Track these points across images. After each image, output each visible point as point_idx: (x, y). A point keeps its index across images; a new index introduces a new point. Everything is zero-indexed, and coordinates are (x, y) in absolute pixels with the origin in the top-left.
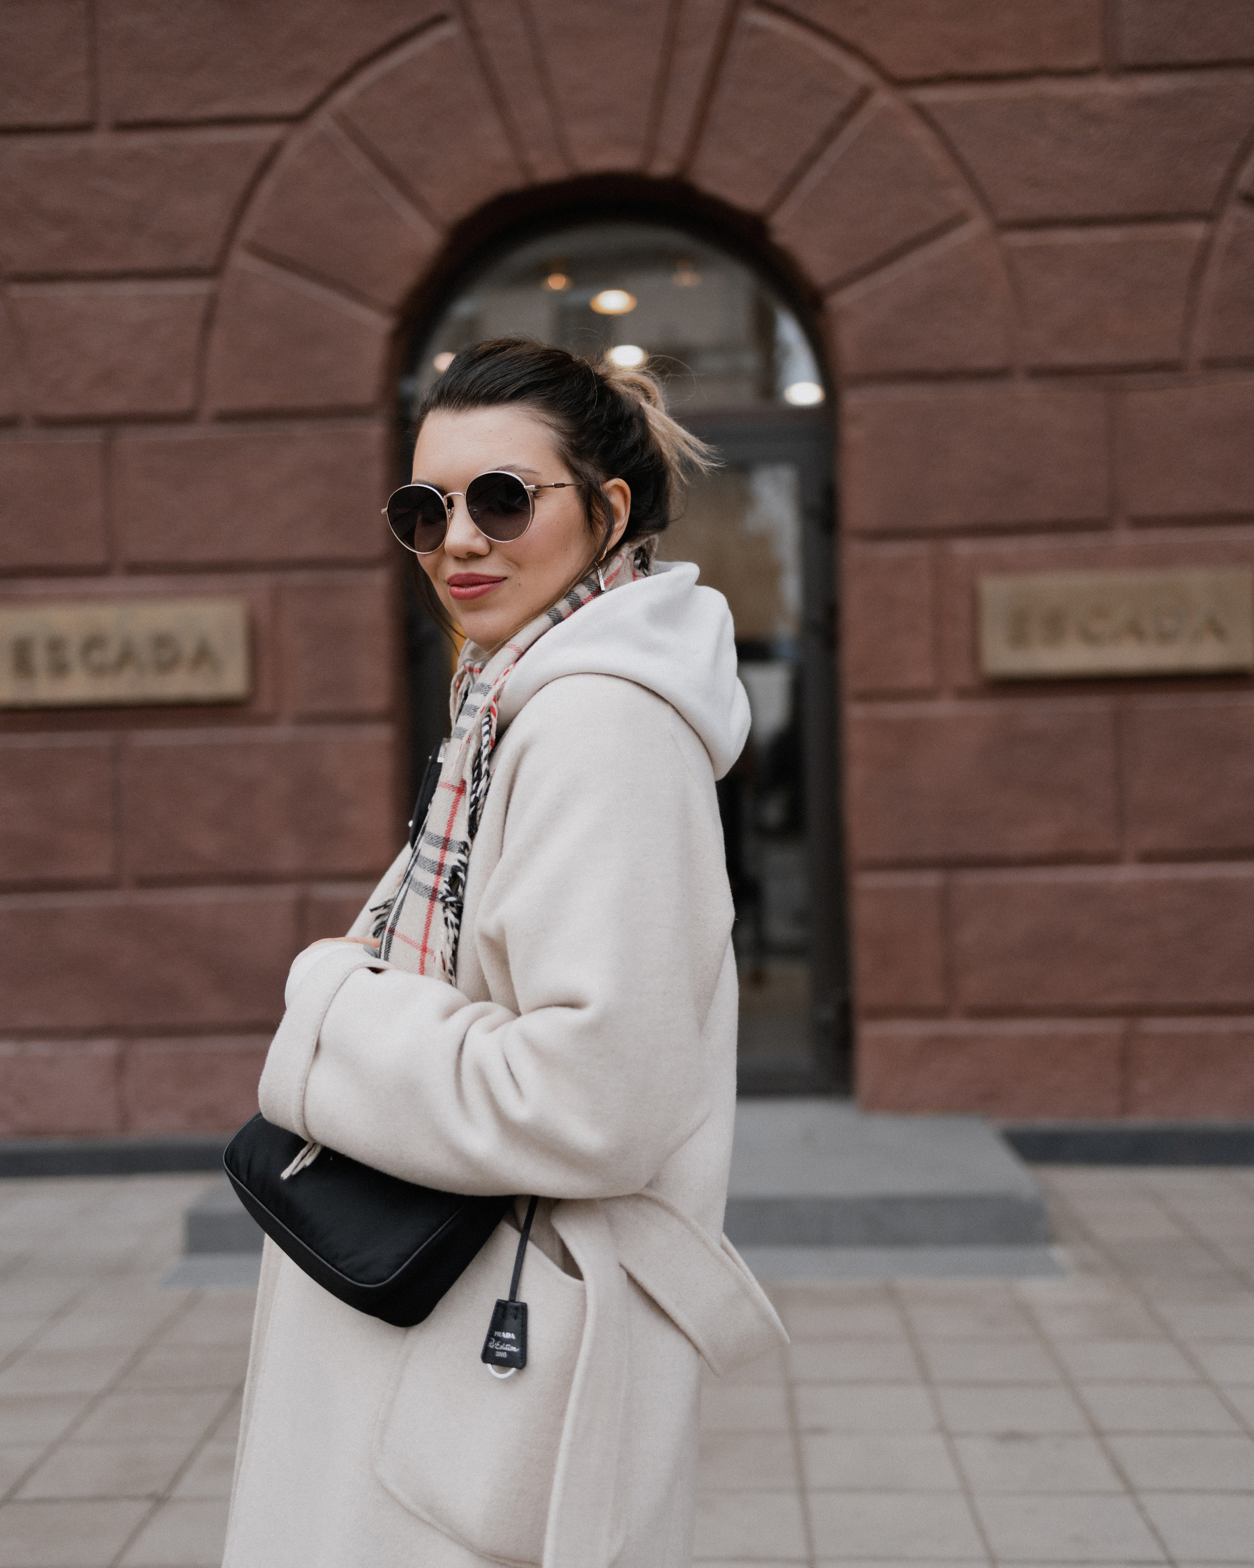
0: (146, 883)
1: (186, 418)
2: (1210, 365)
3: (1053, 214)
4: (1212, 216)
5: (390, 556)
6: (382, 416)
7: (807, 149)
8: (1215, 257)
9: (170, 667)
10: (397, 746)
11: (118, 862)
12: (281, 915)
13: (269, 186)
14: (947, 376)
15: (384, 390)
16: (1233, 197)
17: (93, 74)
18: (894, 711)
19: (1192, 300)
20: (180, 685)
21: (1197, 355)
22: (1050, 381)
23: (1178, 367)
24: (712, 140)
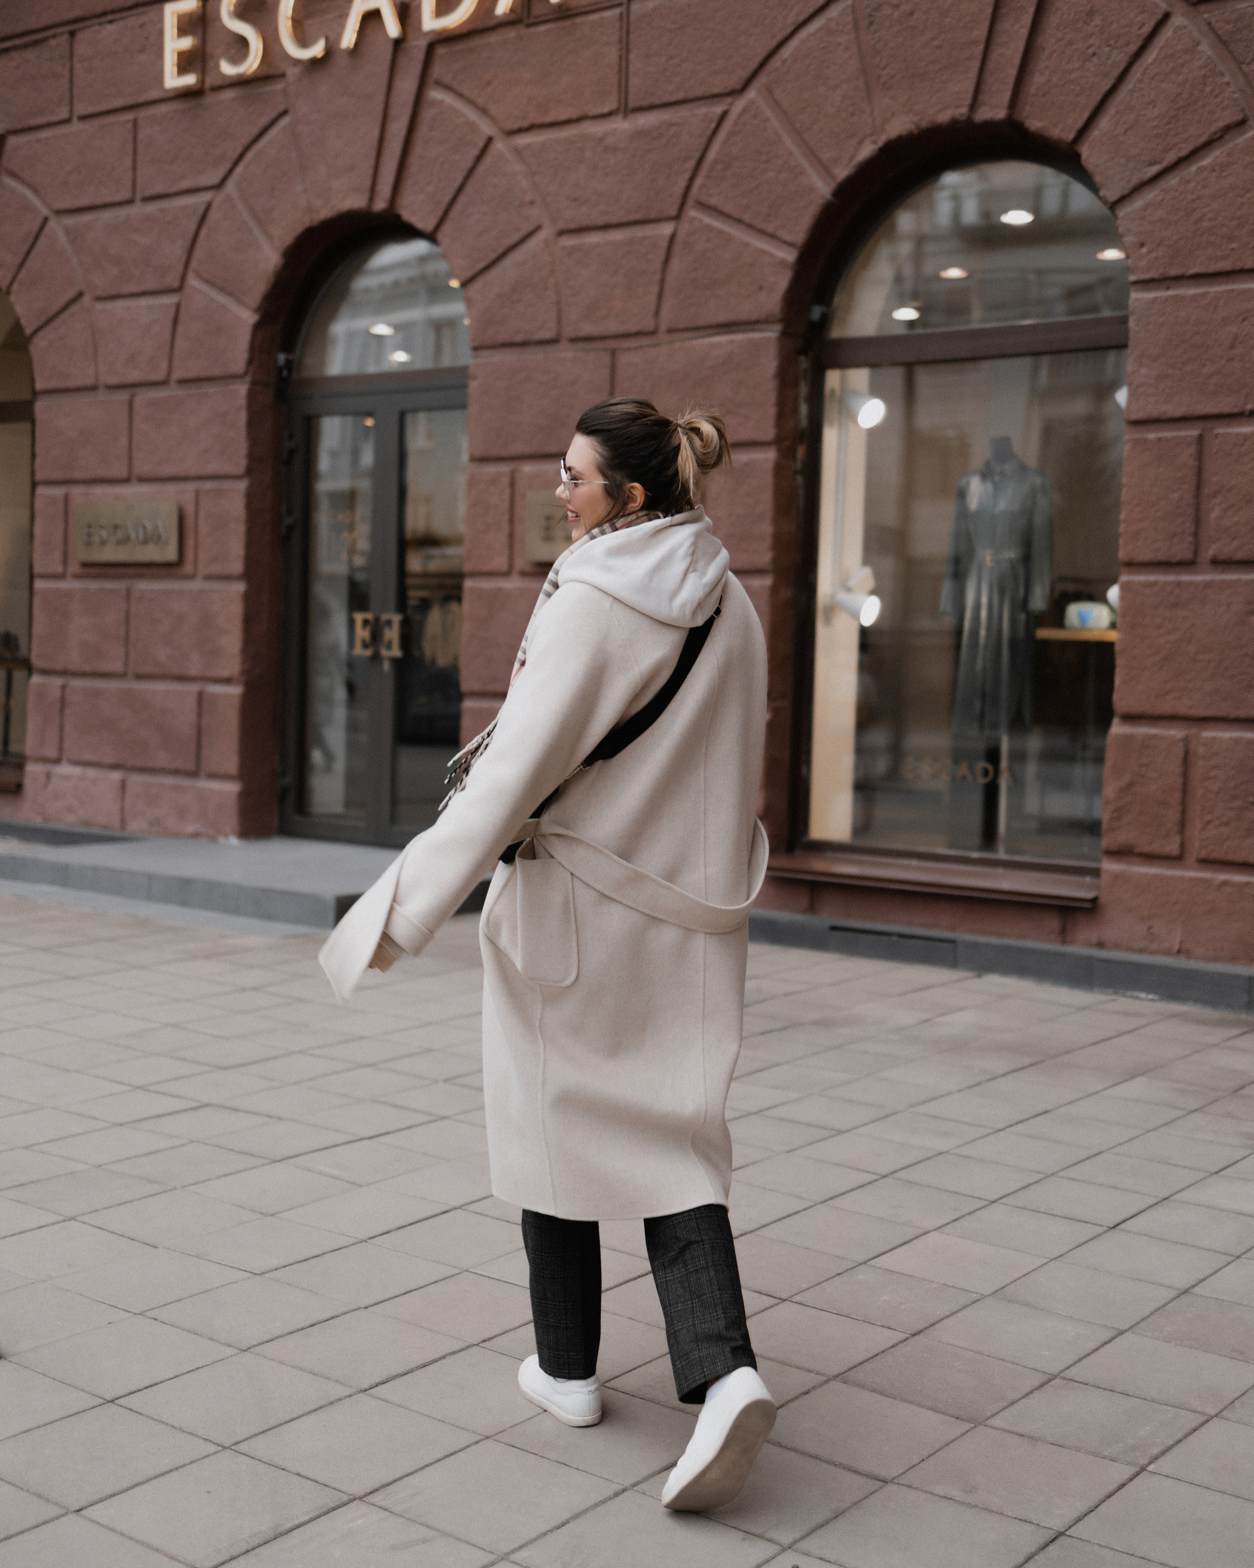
0: (140, 677)
1: (164, 383)
2: (671, 331)
3: (586, 222)
4: (677, 217)
5: (249, 472)
6: (248, 379)
7: (457, 185)
8: (677, 249)
9: (145, 542)
10: (247, 597)
11: (126, 663)
12: (192, 701)
13: (204, 232)
14: (524, 344)
15: (250, 362)
16: (690, 202)
17: (134, 168)
18: (486, 584)
19: (662, 282)
20: (150, 554)
21: (664, 325)
22: (581, 345)
23: (653, 333)
24: (409, 183)
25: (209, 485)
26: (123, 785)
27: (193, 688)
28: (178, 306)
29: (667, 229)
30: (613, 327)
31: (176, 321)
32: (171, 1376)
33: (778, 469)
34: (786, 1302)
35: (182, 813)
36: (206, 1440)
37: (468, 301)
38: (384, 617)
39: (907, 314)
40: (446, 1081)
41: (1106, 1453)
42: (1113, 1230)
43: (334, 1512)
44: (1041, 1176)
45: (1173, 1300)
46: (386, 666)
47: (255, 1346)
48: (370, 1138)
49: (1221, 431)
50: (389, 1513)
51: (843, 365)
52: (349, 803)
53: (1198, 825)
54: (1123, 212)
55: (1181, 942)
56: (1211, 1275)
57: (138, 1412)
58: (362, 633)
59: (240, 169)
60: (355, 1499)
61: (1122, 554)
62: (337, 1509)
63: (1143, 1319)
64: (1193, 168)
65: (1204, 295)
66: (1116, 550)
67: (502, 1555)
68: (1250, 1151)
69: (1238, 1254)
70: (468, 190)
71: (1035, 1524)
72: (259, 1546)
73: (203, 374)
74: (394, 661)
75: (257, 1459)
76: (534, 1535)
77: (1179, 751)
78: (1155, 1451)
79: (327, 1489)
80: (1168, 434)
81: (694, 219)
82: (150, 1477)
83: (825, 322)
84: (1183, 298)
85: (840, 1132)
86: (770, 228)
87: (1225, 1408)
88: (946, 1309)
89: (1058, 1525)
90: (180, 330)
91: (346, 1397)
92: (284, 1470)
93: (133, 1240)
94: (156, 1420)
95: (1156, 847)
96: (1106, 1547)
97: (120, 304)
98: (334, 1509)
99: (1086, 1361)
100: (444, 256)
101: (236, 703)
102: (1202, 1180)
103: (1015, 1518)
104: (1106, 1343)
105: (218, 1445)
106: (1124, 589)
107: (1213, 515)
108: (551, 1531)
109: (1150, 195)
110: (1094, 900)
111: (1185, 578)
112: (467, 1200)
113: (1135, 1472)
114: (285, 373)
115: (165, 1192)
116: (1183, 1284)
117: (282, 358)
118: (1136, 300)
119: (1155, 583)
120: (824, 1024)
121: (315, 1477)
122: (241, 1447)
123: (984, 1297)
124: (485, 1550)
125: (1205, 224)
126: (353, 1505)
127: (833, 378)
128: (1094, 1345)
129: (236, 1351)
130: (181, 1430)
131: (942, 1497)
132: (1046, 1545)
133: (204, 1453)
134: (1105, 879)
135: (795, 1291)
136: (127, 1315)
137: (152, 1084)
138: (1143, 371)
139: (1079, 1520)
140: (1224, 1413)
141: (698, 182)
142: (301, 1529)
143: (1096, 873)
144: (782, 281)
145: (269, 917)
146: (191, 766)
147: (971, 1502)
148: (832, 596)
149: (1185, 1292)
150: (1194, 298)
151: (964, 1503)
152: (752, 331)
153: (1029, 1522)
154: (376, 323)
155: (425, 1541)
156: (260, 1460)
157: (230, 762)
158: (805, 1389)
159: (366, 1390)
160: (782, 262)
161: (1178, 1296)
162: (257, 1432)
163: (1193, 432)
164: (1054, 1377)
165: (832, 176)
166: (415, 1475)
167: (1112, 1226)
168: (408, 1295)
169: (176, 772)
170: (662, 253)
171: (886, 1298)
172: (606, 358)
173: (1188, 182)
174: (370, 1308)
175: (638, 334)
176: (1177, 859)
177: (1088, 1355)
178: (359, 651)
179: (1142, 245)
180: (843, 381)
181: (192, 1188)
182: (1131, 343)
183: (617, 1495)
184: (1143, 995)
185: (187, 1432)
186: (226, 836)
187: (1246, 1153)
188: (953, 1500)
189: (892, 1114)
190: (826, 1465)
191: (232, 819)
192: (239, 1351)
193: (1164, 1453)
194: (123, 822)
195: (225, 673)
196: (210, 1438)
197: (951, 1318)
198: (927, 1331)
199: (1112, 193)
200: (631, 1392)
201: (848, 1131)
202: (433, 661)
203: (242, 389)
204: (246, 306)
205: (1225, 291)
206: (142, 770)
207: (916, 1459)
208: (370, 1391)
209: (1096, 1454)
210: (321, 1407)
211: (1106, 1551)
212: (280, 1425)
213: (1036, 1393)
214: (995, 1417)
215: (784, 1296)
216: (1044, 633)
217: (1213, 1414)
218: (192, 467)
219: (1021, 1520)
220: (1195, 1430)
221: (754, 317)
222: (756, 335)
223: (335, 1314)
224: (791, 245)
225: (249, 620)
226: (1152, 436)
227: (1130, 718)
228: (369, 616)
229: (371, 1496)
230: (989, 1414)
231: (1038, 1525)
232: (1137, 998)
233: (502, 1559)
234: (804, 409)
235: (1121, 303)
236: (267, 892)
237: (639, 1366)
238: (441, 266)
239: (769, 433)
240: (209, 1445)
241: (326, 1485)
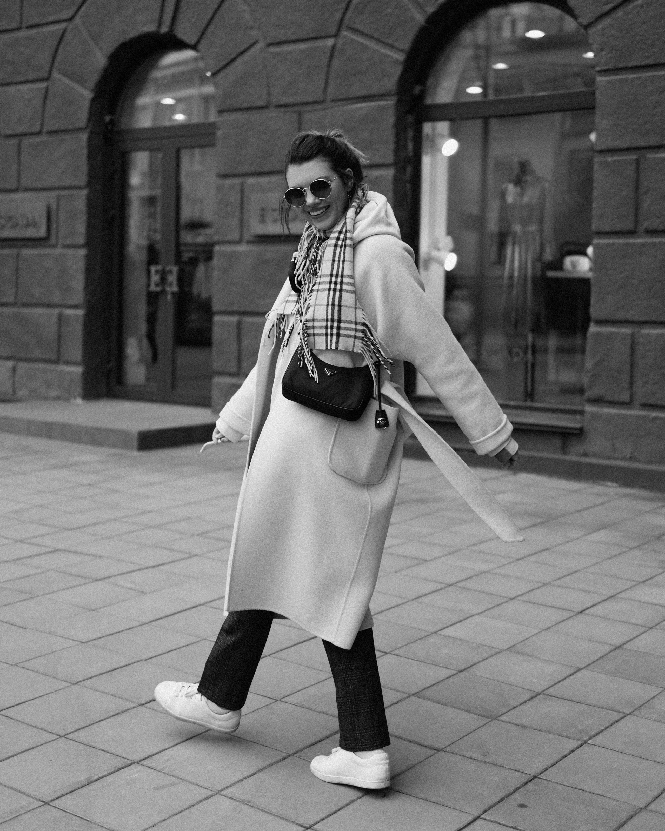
0: (24, 305)
1: (39, 133)
2: (333, 101)
3: (283, 39)
4: (336, 35)
5: (89, 184)
6: (88, 130)
7: (209, 17)
8: (336, 53)
9: (28, 226)
10: (88, 257)
11: (16, 297)
12: (54, 319)
13: (62, 46)
14: (248, 109)
15: (89, 121)
16: (344, 26)
17: (21, 9)
18: (228, 248)
19: (328, 73)
20: (30, 233)
21: (329, 97)
22: (282, 109)
23: (322, 102)
24: (181, 16)
25: (65, 192)
26: (14, 369)
27: (56, 311)
28: (47, 89)
29: (330, 42)
30: (299, 98)
31: (45, 97)
32: (32, 698)
33: (396, 179)
34: (389, 654)
35: (49, 385)
36: (51, 732)
37: (216, 85)
38: (168, 268)
39: (475, 90)
40: (199, 535)
41: (565, 734)
42: (580, 614)
43: (122, 770)
44: (540, 585)
45: (611, 651)
46: (169, 297)
47: (81, 681)
48: (153, 567)
49: (649, 156)
50: (154, 770)
51: (433, 119)
52: (148, 379)
53: (640, 384)
54: (592, 31)
55: (632, 453)
56: (634, 638)
57: (12, 718)
58: (155, 278)
59: (83, 9)
60: (134, 763)
61: (595, 227)
62: (124, 768)
63: (593, 662)
64: (631, 6)
65: (638, 78)
66: (590, 225)
67: (217, 792)
68: (663, 570)
69: (651, 626)
70: (216, 21)
71: (521, 772)
72: (79, 788)
73: (62, 128)
74: (173, 294)
75: (79, 742)
76: (235, 780)
77: (629, 341)
78: (593, 733)
79: (119, 757)
80: (619, 158)
81: (346, 36)
82: (17, 753)
83: (422, 95)
84: (626, 80)
85: (426, 561)
86: (389, 41)
87: (636, 709)
88: (480, 658)
89: (534, 772)
90: (48, 102)
91: (132, 708)
92: (94, 748)
93: (12, 625)
94: (22, 722)
95: (616, 397)
96: (561, 784)
97: (13, 88)
98: (122, 768)
99: (558, 685)
100: (201, 59)
101: (81, 319)
102: (634, 586)
103: (510, 769)
104: (570, 675)
105: (57, 735)
106: (596, 247)
107: (646, 204)
108: (246, 778)
109: (607, 21)
110: (581, 429)
111: (630, 241)
112: (207, 600)
113: (580, 744)
114: (109, 127)
115: (32, 598)
116: (617, 642)
117: (108, 118)
118: (601, 81)
119: (613, 244)
120: (422, 501)
121: (112, 751)
122: (70, 736)
123: (501, 651)
124: (207, 789)
125: (638, 38)
126: (133, 766)
127: (427, 127)
128: (563, 677)
129: (70, 684)
130: (36, 727)
131: (469, 758)
132: (527, 783)
133: (49, 740)
134: (587, 416)
135: (394, 648)
136: (8, 666)
137: (27, 539)
138: (605, 122)
139: (546, 769)
140: (634, 712)
141: (348, 15)
142: (103, 780)
143: (582, 413)
144: (397, 72)
145: (99, 444)
146: (54, 357)
147: (486, 760)
148: (429, 254)
149: (619, 647)
150: (633, 79)
151: (482, 761)
152: (379, 100)
153: (518, 771)
154: (165, 98)
155: (173, 784)
156: (81, 743)
157: (78, 355)
158: (396, 701)
159: (143, 704)
160: (396, 61)
161: (614, 650)
162: (80, 727)
163: (633, 157)
164: (538, 694)
165: (425, 11)
166: (169, 749)
167: (579, 611)
168: (170, 653)
169: (46, 361)
170: (328, 55)
171: (446, 651)
172: (295, 116)
173: (629, 14)
174: (148, 661)
175: (314, 103)
176: (628, 404)
177: (560, 682)
178: (153, 288)
179: (603, 50)
180: (434, 129)
181: (48, 596)
182: (597, 106)
183: (284, 759)
184: (610, 484)
185: (39, 729)
186: (75, 398)
187: (661, 571)
188: (476, 760)
189: (457, 551)
190: (405, 742)
191: (78, 388)
192: (71, 684)
193: (598, 734)
194: (14, 391)
195: (74, 302)
196: (53, 732)
197: (483, 662)
198: (468, 669)
199: (585, 21)
200: (296, 703)
201: (430, 560)
202: (199, 295)
203: (84, 136)
204: (86, 88)
205: (650, 76)
206: (26, 360)
207: (456, 738)
208: (146, 705)
209: (560, 735)
210: (117, 714)
211: (560, 786)
212: (94, 724)
213: (528, 702)
214: (504, 715)
215: (387, 651)
216: (551, 274)
217: (628, 713)
218: (54, 181)
219: (513, 770)
220: (617, 721)
221: (381, 92)
222: (382, 103)
223: (127, 663)
224: (402, 51)
225: (89, 271)
226: (610, 159)
227: (600, 322)
228: (159, 268)
229: (144, 761)
230: (500, 713)
231: (523, 772)
232: (606, 486)
233: (217, 794)
234: (410, 145)
235: (591, 83)
236: (98, 430)
237: (301, 690)
238: (201, 64)
239: (390, 159)
240: (52, 735)
241: (118, 756)
